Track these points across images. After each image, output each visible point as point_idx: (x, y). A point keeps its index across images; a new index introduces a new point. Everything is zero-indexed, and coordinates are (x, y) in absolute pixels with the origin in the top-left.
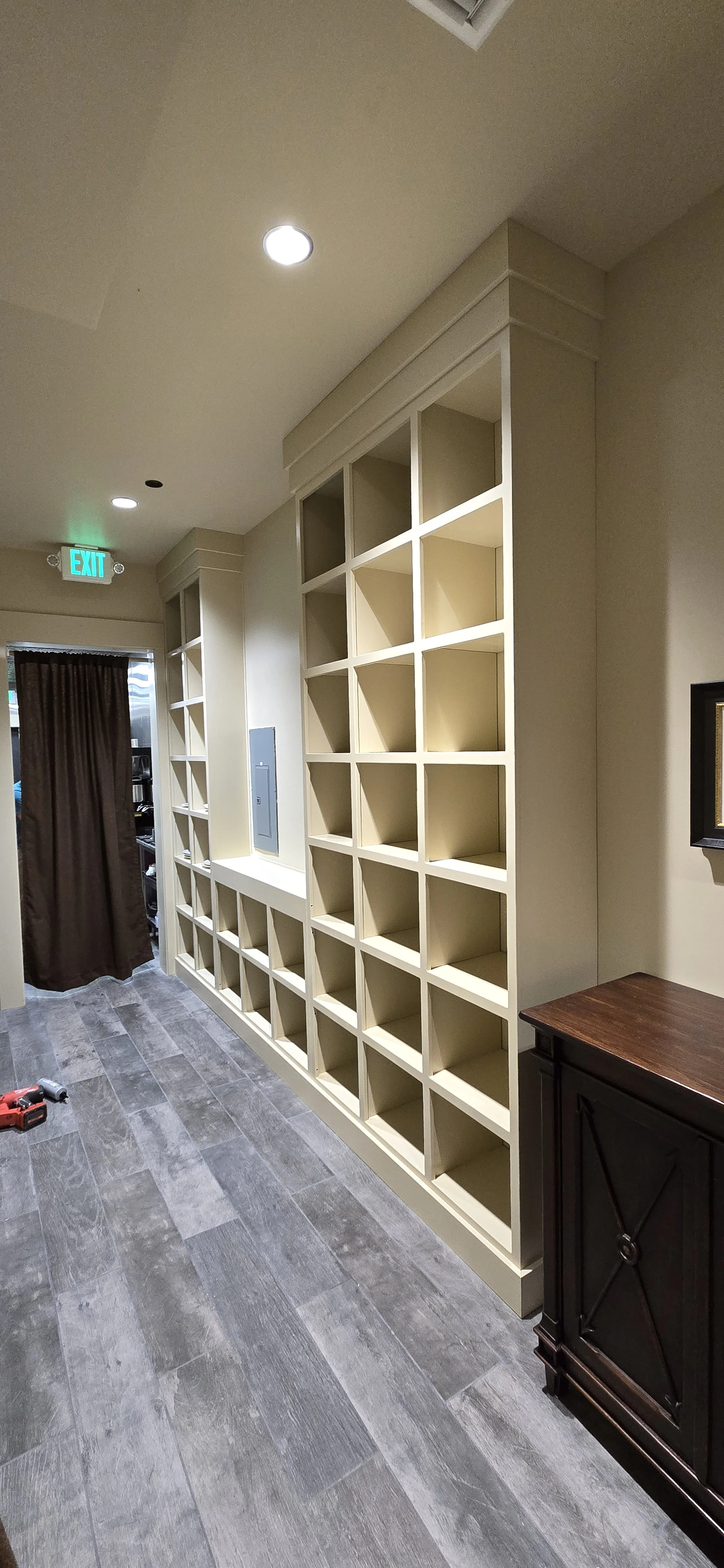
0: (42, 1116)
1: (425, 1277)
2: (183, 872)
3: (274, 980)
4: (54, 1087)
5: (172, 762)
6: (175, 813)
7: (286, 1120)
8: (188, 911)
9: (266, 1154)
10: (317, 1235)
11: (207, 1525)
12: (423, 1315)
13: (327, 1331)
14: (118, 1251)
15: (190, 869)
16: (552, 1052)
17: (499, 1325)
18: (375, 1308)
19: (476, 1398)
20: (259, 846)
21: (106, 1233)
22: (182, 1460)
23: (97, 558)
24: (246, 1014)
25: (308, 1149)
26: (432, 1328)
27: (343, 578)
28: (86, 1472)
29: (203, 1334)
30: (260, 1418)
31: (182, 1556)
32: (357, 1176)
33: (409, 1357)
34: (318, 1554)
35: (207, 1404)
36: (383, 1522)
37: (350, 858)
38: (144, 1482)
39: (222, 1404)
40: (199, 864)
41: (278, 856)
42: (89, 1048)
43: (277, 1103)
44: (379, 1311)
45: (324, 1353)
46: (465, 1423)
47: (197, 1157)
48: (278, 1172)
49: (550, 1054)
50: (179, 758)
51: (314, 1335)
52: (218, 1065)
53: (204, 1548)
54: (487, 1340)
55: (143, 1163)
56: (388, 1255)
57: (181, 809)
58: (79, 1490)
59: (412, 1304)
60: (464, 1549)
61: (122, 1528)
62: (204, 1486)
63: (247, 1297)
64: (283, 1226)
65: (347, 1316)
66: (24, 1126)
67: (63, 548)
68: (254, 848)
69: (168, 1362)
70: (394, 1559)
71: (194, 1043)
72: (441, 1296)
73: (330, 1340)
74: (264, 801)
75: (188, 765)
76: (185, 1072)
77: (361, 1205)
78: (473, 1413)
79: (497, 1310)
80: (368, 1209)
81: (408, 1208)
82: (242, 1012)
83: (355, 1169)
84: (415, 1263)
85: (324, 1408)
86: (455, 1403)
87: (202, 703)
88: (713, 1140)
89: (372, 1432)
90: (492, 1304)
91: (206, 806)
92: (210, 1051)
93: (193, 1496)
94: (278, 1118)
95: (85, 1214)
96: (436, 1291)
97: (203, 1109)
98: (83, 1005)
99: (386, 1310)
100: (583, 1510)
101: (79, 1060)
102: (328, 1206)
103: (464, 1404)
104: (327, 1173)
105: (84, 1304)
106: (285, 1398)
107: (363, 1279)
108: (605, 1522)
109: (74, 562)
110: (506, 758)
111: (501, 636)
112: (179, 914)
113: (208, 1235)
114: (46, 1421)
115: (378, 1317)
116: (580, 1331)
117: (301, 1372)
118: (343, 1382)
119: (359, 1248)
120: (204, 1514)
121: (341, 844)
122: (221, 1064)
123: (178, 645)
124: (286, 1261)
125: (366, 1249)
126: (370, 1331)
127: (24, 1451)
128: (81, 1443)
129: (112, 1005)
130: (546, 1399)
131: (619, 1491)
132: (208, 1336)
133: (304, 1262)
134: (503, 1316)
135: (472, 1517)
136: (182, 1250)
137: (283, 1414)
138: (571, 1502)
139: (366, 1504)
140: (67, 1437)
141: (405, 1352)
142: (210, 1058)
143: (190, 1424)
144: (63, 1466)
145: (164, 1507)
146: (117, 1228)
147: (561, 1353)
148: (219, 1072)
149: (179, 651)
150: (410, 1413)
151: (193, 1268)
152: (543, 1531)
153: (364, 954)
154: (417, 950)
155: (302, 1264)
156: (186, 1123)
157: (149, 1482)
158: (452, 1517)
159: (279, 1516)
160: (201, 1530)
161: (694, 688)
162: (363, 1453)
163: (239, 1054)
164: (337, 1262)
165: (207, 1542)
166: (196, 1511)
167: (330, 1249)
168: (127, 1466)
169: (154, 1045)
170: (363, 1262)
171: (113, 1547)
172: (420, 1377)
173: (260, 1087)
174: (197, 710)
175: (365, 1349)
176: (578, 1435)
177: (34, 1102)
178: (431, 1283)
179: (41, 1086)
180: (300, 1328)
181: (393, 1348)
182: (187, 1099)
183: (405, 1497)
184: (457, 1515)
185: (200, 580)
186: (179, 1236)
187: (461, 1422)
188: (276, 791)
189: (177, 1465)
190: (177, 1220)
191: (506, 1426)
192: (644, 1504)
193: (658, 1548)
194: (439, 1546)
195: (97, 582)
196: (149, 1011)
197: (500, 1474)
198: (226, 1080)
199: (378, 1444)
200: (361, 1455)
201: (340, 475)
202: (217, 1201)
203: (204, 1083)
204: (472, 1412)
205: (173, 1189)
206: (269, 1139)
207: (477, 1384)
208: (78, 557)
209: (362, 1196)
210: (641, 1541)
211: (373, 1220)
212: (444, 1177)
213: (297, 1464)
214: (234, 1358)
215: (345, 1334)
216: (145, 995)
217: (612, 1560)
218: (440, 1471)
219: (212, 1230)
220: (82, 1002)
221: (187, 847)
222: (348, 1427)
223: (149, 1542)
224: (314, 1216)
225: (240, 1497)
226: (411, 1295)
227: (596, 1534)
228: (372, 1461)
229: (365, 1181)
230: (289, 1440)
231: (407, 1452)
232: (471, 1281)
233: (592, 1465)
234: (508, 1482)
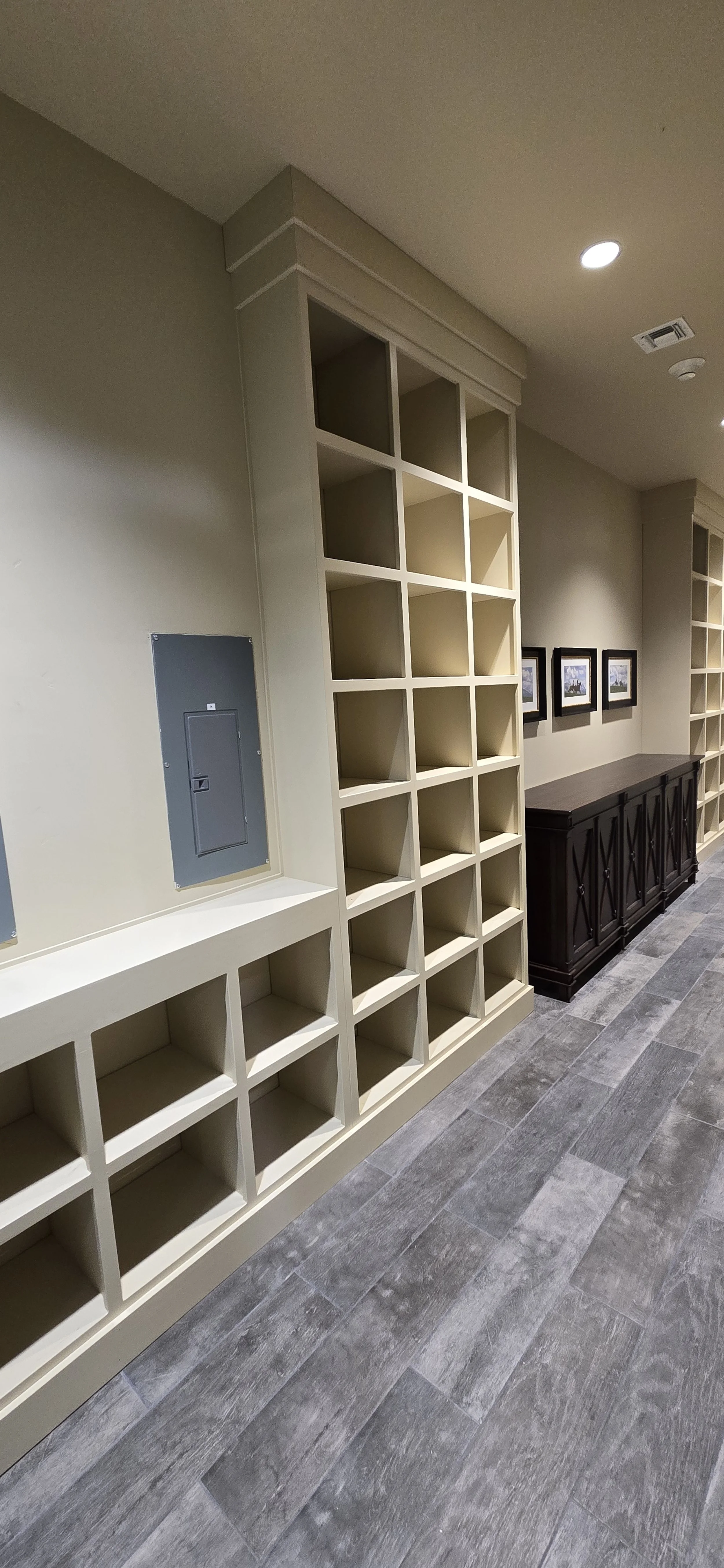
9: (468, 1170)
14: (687, 1226)
21: (683, 1255)
29: (681, 1125)
47: (514, 1237)
48: (489, 1149)
51: (623, 1075)
55: (566, 1298)
63: (632, 1115)
64: (551, 1121)
95: (687, 1303)
113: (605, 1164)
124: (583, 1106)
132: (679, 1122)
136: (637, 1174)
146: (670, 1250)
151: (643, 1157)
155: (578, 1097)
167: (552, 1087)
186: (626, 1186)
190: (611, 1200)
202: (562, 1180)
205: (578, 1230)
206: (441, 1178)
214: (676, 1102)
219: (598, 1164)
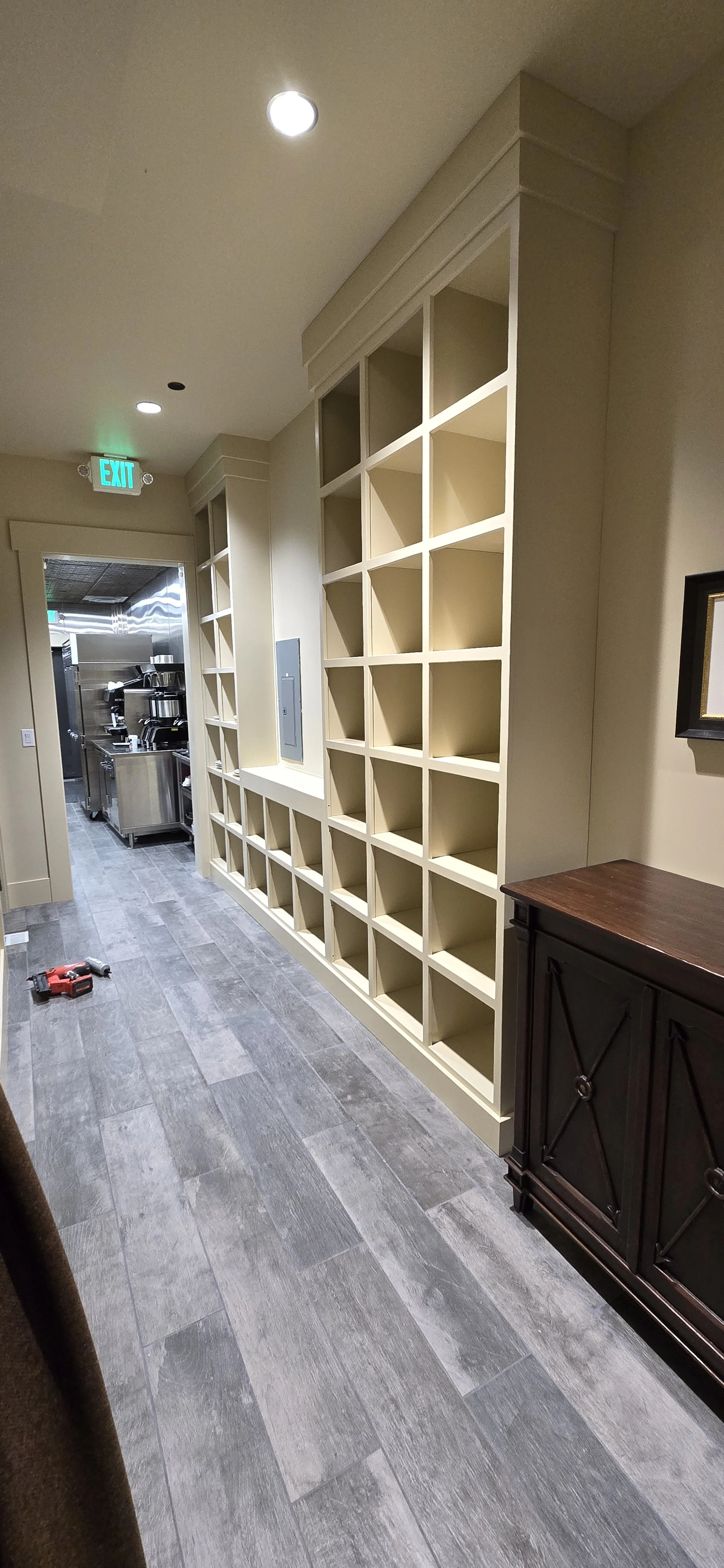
0: (88, 987)
1: (417, 1122)
2: (216, 781)
3: (296, 877)
4: (100, 964)
5: (204, 675)
6: (207, 725)
7: (305, 999)
8: (220, 819)
9: (284, 1024)
10: (325, 1086)
11: (219, 1281)
12: (412, 1149)
13: (327, 1156)
15: (221, 778)
16: (528, 921)
17: (479, 1161)
18: (370, 1142)
19: (451, 1211)
20: (286, 755)
22: (201, 1237)
23: (126, 468)
24: (272, 909)
25: (322, 1021)
26: (419, 1159)
27: (358, 481)
28: (123, 1240)
29: (222, 1153)
30: (267, 1214)
31: (199, 1299)
32: (364, 1044)
33: (396, 1179)
34: (308, 1305)
35: (223, 1202)
36: (362, 1288)
37: (362, 758)
38: (170, 1249)
39: (235, 1202)
40: (230, 774)
41: (303, 764)
42: (130, 935)
43: (297, 985)
44: (374, 1144)
45: (324, 1172)
46: (440, 1227)
47: (223, 1024)
48: (294, 1038)
49: (526, 923)
50: (211, 671)
51: (316, 1159)
52: (245, 952)
53: (216, 1294)
54: (466, 1170)
55: (176, 1026)
56: (386, 1105)
57: (213, 721)
58: (118, 1251)
59: (405, 1141)
60: (428, 1310)
61: (152, 1277)
62: (218, 1255)
63: (261, 1129)
64: (296, 1079)
65: (346, 1147)
66: (73, 994)
67: (93, 458)
68: (281, 758)
69: (191, 1171)
70: (370, 1313)
71: (225, 935)
72: (430, 1137)
73: (330, 1163)
74: (290, 712)
75: (218, 676)
76: (215, 957)
77: (366, 1066)
78: (448, 1221)
79: (478, 1150)
80: (372, 1069)
81: (408, 1070)
82: (269, 908)
83: (364, 1039)
84: (410, 1112)
85: (320, 1210)
86: (432, 1213)
87: (229, 617)
88: (656, 987)
89: (359, 1229)
90: (474, 1145)
91: (235, 717)
92: (239, 941)
93: (209, 1260)
94: (297, 997)
96: (426, 1133)
97: (230, 987)
98: (126, 900)
99: (380, 1144)
100: (532, 1292)
101: (122, 945)
102: (336, 1065)
103: (440, 1214)
104: (338, 1040)
105: (123, 1127)
106: (288, 1201)
107: (362, 1121)
108: (550, 1301)
109: (104, 473)
110: (502, 653)
111: (501, 531)
112: (213, 822)
113: (230, 1082)
114: (92, 1205)
115: (372, 1149)
116: (543, 1158)
117: (303, 1184)
118: (338, 1194)
119: (361, 1098)
120: (217, 1274)
121: (355, 746)
122: (249, 952)
123: (208, 557)
124: (296, 1104)
125: (367, 1099)
126: (365, 1159)
127: (75, 1223)
128: (120, 1220)
129: (151, 901)
130: (513, 1216)
131: (566, 1281)
132: (226, 1154)
133: (311, 1107)
134: (482, 1154)
135: (437, 1289)
136: (207, 1092)
137: (286, 1212)
138: (523, 1286)
139: (349, 1276)
140: (109, 1216)
141: (393, 1175)
142: (238, 947)
143: (209, 1214)
144: (105, 1234)
145: (185, 1266)
147: (526, 1177)
148: (247, 958)
149: (208, 563)
150: (393, 1217)
151: (216, 1105)
152: (496, 1303)
153: (375, 848)
154: (420, 842)
155: (310, 1108)
156: (216, 997)
157: (173, 1249)
158: (421, 1288)
159: (278, 1278)
160: (215, 1283)
161: (689, 580)
162: (351, 1242)
163: (264, 944)
164: (341, 1108)
165: (219, 1291)
166: (211, 1270)
167: (336, 1098)
168: (156, 1237)
169: (189, 935)
170: (364, 1109)
171: (144, 1289)
172: (404, 1193)
173: (283, 971)
174: (225, 622)
175: (360, 1171)
176: (536, 1241)
177: (81, 975)
178: (422, 1127)
179: (87, 963)
180: (305, 1153)
181: (383, 1171)
182: (216, 979)
183: (383, 1274)
184: (425, 1287)
185: (227, 489)
186: (205, 1082)
187: (436, 1226)
188: (301, 701)
189: (197, 1240)
190: (204, 1070)
191: (475, 1231)
192: (586, 1291)
193: (593, 1322)
194: (408, 1307)
195: (128, 493)
196: (184, 907)
197: (465, 1263)
198: (253, 965)
199: (364, 1237)
200: (349, 1244)
201: (356, 372)
202: (239, 1058)
203: (232, 966)
204: (446, 1220)
205: (202, 1047)
206: (288, 1012)
207: (454, 1201)
208: (108, 467)
209: (367, 1059)
210: (579, 1316)
211: (376, 1077)
212: (441, 1044)
213: (294, 1246)
214: (247, 1172)
215: (343, 1160)
216: (181, 893)
217: (552, 1326)
218: (414, 1258)
219: (233, 1079)
220: (125, 899)
221: (219, 758)
222: (340, 1224)
223: (174, 1289)
224: (324, 1073)
225: (247, 1265)
226: (404, 1135)
227: (541, 1308)
228: (358, 1248)
229: (372, 1048)
230: (290, 1229)
231: (388, 1244)
232: (458, 1127)
233: (545, 1262)
234: (471, 1269)
